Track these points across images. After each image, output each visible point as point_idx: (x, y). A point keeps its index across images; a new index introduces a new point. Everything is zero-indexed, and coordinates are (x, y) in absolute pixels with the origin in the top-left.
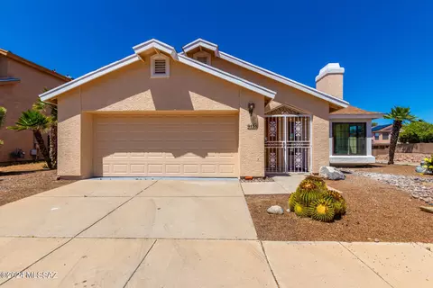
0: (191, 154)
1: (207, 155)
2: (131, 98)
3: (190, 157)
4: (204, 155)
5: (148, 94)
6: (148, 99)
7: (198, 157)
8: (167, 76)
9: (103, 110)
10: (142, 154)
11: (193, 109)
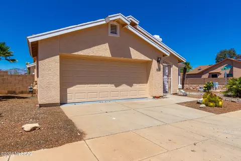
0: (124, 85)
1: (133, 85)
2: (96, 47)
3: (124, 87)
4: (131, 85)
5: (106, 46)
6: (107, 49)
7: (128, 87)
8: (118, 36)
9: (76, 53)
10: (96, 85)
11: (131, 58)
